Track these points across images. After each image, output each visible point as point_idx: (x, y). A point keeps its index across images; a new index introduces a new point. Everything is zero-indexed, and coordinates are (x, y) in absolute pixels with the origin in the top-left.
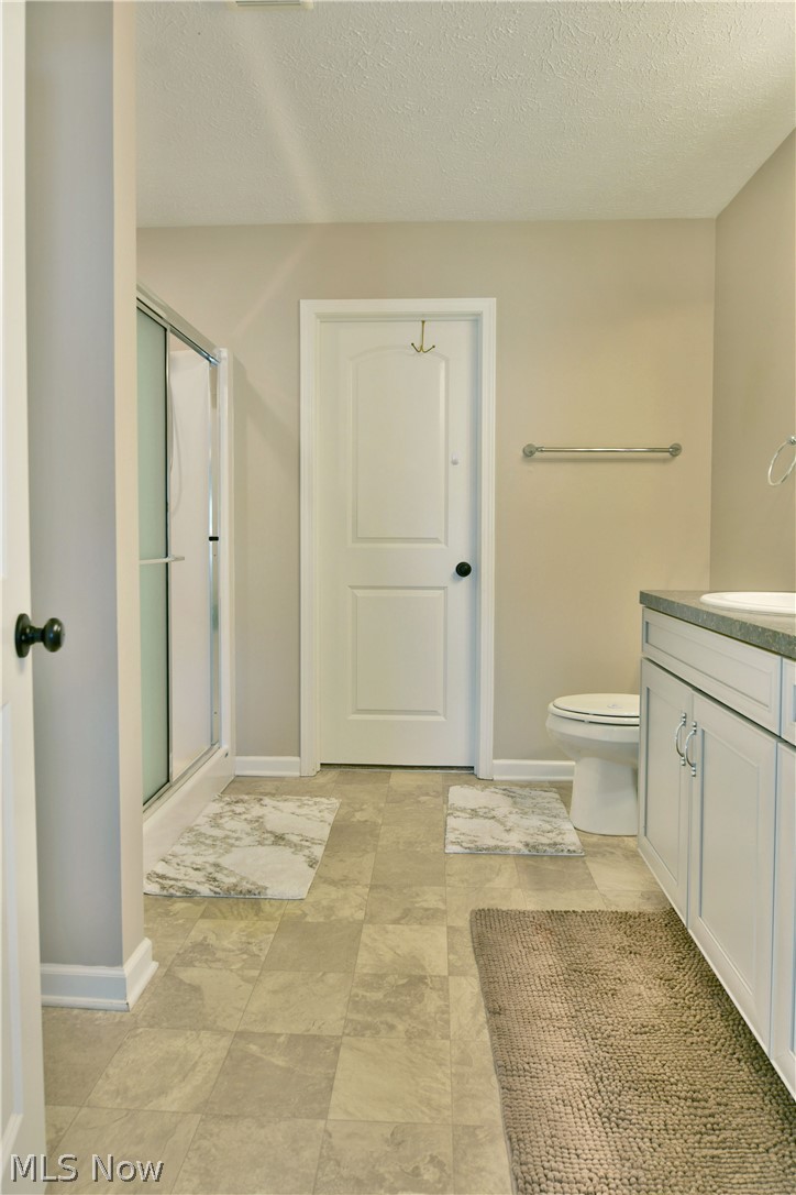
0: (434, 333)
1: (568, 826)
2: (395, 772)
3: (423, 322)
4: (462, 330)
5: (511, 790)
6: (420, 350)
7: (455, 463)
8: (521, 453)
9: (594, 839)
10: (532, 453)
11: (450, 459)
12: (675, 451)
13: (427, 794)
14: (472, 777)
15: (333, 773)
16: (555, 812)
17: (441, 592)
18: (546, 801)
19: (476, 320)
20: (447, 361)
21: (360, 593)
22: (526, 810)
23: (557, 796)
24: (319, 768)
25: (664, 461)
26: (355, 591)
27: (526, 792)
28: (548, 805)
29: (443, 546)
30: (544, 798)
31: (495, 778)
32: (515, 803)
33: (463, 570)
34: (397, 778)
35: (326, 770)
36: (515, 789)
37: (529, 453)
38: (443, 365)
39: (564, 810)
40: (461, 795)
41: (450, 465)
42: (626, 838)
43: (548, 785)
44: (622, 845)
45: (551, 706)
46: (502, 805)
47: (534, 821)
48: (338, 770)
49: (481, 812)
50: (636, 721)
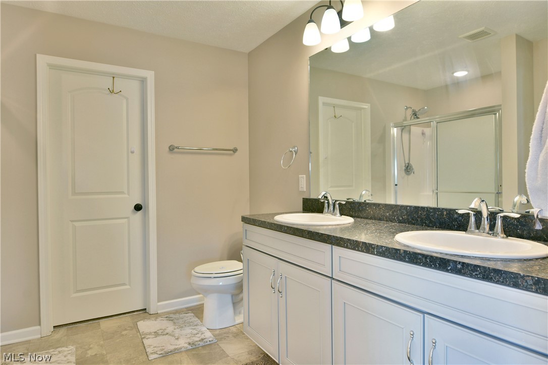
0: (119, 84)
1: (204, 329)
2: (100, 321)
3: (114, 78)
4: (135, 85)
5: (170, 316)
6: (112, 92)
7: (132, 152)
8: (168, 149)
9: (217, 332)
10: (173, 149)
11: (130, 151)
12: (235, 150)
13: (126, 330)
14: (147, 314)
15: (63, 331)
16: (195, 323)
17: (126, 220)
18: (189, 318)
19: (143, 81)
20: (127, 99)
21: (76, 224)
22: (182, 325)
23: (193, 314)
24: (52, 329)
25: (231, 155)
26: (74, 223)
27: (177, 316)
28: (191, 320)
29: (126, 196)
30: (187, 317)
31: (159, 312)
32: (174, 323)
33: (138, 208)
34: (104, 324)
35: (57, 329)
36: (172, 315)
37: (172, 149)
38: (125, 101)
39: (199, 321)
40: (145, 325)
41: (130, 154)
42: (230, 328)
43: (186, 310)
44: (230, 332)
45: (193, 272)
46: (170, 327)
47: (188, 330)
48: (65, 328)
49: (160, 332)
50: (241, 271)
